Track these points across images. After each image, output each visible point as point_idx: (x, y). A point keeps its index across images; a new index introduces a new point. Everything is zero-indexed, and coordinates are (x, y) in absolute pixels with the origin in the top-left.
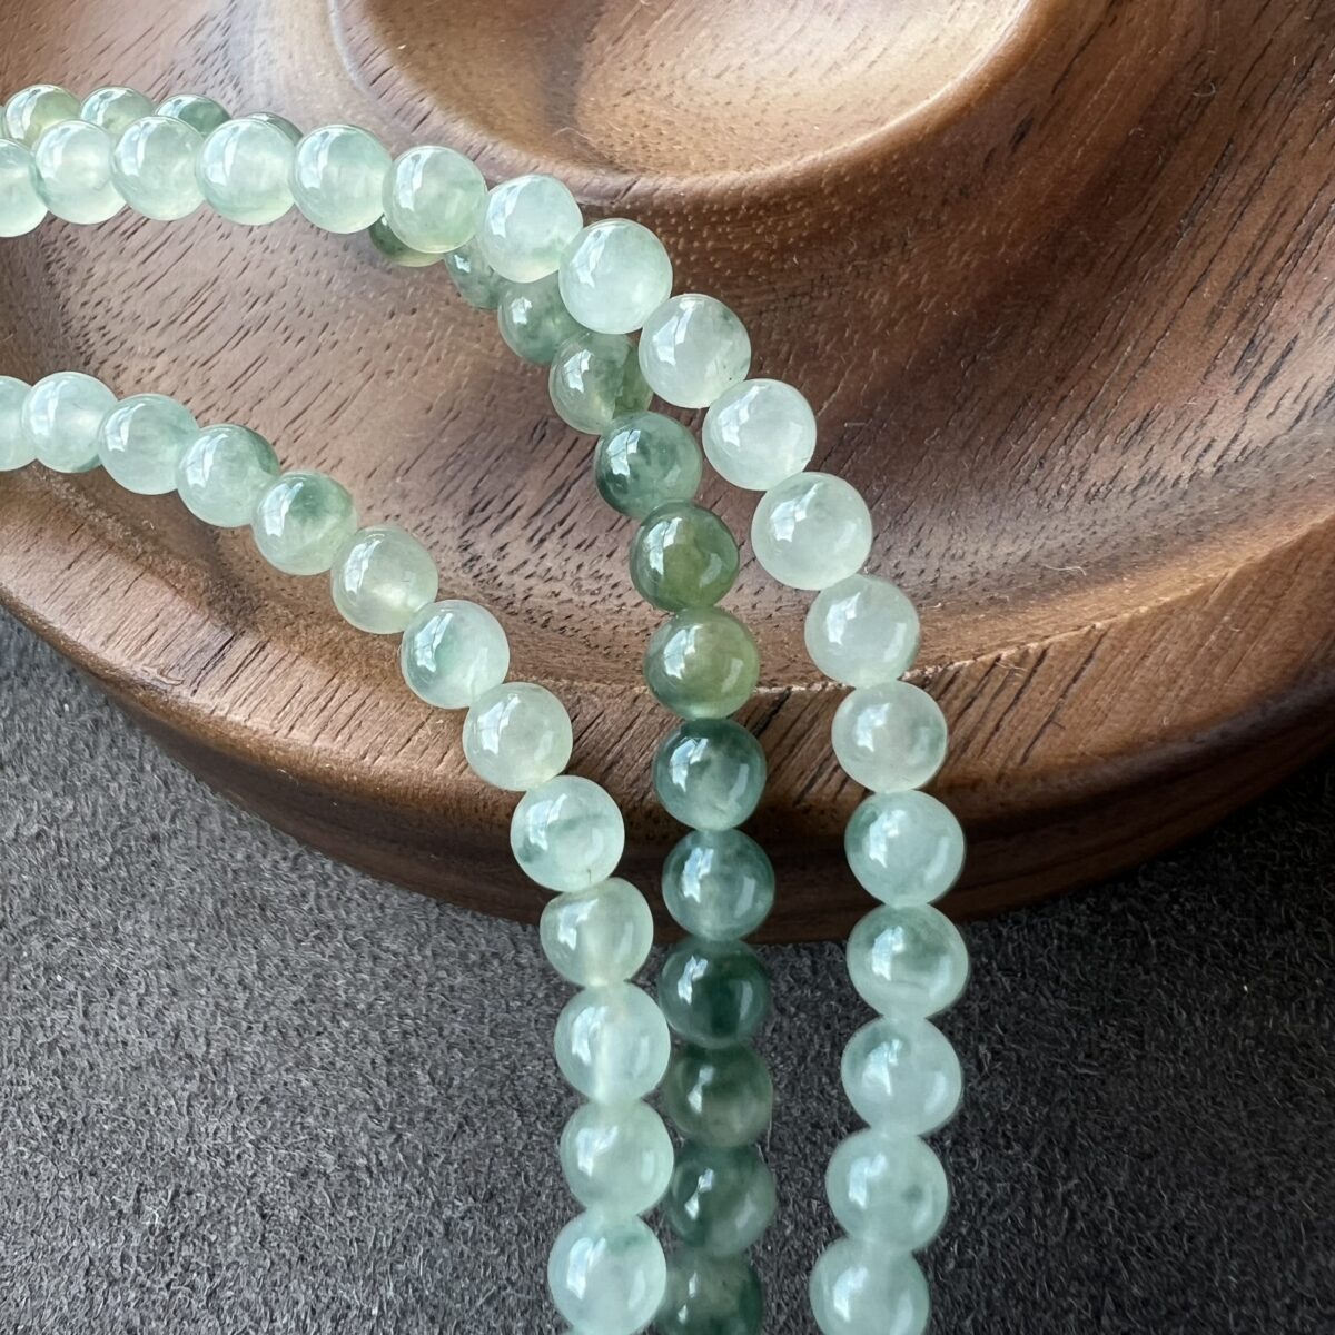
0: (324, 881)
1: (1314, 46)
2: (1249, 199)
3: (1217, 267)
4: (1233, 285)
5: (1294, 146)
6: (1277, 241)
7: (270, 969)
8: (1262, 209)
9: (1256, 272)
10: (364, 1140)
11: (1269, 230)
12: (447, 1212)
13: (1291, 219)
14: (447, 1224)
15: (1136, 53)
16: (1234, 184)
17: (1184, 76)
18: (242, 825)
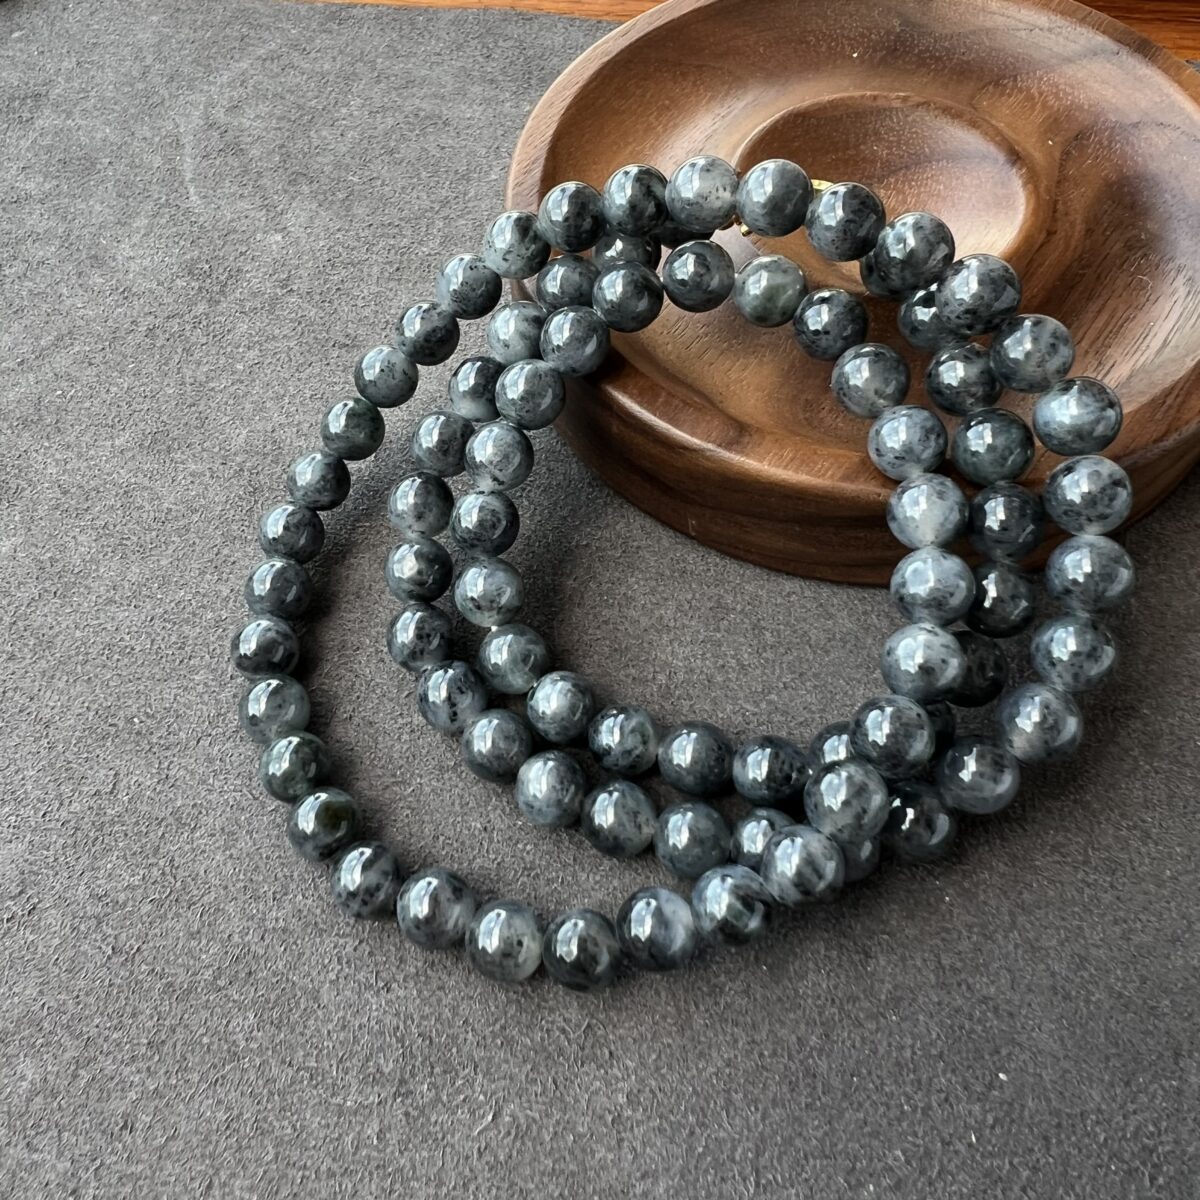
0: (716, 565)
1: (1125, 257)
2: (1099, 312)
3: (1087, 336)
4: (1093, 343)
5: (1117, 294)
6: (1110, 328)
7: (697, 596)
8: (1104, 317)
9: (1101, 339)
10: (746, 656)
11: (1107, 324)
12: (784, 680)
13: (1114, 320)
14: (784, 684)
15: (1057, 253)
16: (1094, 307)
17: (1076, 264)
18: (677, 543)
